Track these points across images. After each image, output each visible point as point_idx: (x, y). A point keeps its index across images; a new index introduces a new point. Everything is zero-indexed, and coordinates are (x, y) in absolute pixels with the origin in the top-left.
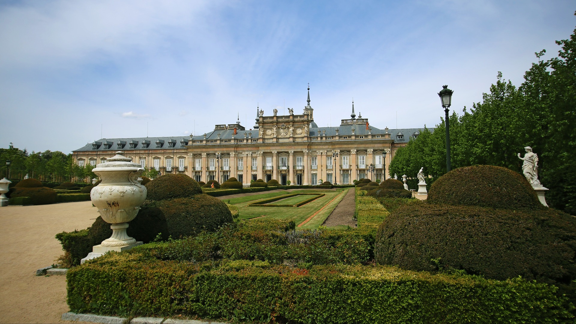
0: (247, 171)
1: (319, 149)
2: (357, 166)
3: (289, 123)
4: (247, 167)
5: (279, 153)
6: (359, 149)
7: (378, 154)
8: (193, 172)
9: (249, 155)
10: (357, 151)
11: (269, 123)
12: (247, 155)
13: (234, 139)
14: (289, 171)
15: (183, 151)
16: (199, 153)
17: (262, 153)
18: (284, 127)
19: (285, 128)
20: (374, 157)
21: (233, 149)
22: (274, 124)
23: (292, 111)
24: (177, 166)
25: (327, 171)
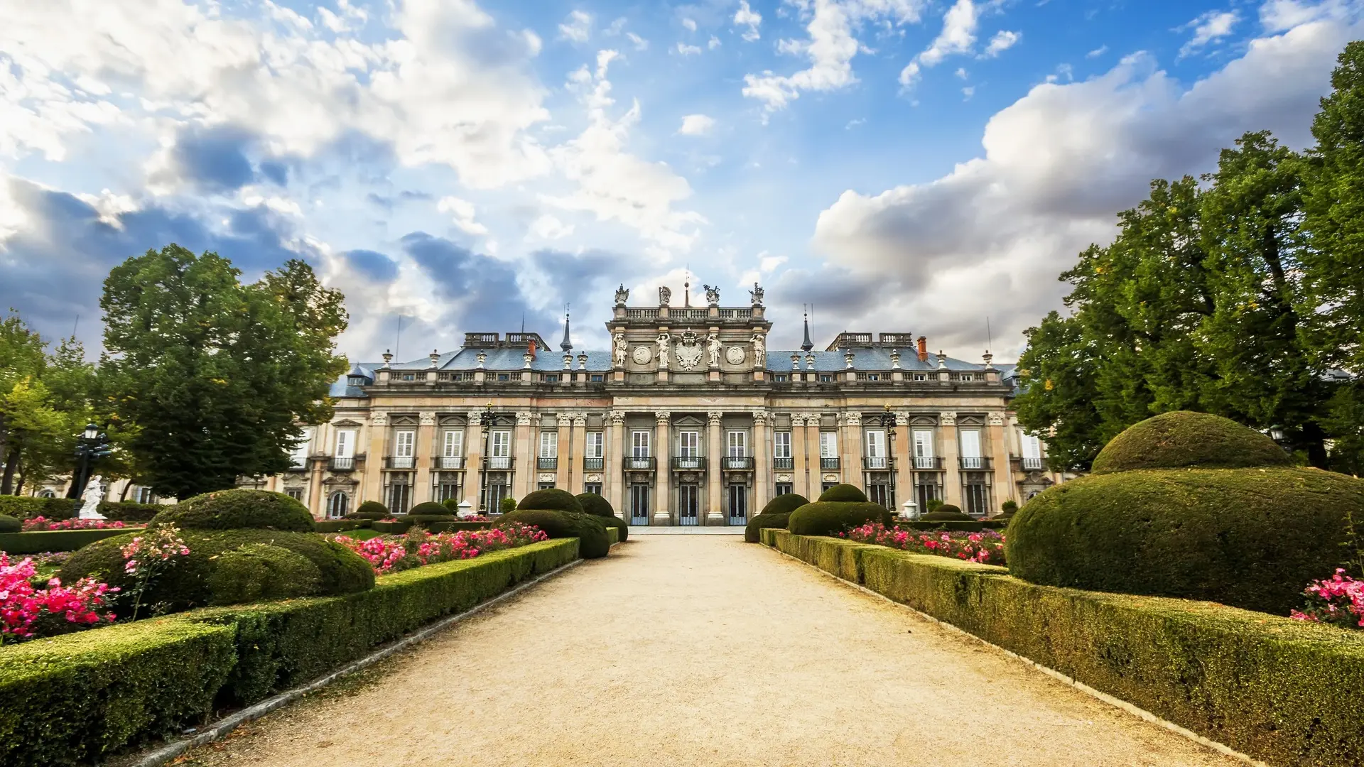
0: (570, 472)
1: (799, 409)
2: (913, 459)
3: (708, 327)
4: (570, 459)
5: (675, 417)
6: (916, 410)
7: (969, 427)
8: (383, 472)
9: (580, 423)
10: (911, 417)
11: (643, 328)
12: (572, 421)
13: (533, 372)
14: (706, 474)
15: (354, 404)
16: (410, 410)
17: (622, 414)
18: (693, 341)
19: (694, 345)
20: (959, 438)
21: (526, 402)
22: (662, 328)
23: (717, 296)
24: (329, 453)
25: (825, 475)
